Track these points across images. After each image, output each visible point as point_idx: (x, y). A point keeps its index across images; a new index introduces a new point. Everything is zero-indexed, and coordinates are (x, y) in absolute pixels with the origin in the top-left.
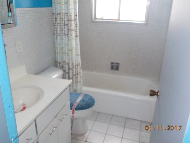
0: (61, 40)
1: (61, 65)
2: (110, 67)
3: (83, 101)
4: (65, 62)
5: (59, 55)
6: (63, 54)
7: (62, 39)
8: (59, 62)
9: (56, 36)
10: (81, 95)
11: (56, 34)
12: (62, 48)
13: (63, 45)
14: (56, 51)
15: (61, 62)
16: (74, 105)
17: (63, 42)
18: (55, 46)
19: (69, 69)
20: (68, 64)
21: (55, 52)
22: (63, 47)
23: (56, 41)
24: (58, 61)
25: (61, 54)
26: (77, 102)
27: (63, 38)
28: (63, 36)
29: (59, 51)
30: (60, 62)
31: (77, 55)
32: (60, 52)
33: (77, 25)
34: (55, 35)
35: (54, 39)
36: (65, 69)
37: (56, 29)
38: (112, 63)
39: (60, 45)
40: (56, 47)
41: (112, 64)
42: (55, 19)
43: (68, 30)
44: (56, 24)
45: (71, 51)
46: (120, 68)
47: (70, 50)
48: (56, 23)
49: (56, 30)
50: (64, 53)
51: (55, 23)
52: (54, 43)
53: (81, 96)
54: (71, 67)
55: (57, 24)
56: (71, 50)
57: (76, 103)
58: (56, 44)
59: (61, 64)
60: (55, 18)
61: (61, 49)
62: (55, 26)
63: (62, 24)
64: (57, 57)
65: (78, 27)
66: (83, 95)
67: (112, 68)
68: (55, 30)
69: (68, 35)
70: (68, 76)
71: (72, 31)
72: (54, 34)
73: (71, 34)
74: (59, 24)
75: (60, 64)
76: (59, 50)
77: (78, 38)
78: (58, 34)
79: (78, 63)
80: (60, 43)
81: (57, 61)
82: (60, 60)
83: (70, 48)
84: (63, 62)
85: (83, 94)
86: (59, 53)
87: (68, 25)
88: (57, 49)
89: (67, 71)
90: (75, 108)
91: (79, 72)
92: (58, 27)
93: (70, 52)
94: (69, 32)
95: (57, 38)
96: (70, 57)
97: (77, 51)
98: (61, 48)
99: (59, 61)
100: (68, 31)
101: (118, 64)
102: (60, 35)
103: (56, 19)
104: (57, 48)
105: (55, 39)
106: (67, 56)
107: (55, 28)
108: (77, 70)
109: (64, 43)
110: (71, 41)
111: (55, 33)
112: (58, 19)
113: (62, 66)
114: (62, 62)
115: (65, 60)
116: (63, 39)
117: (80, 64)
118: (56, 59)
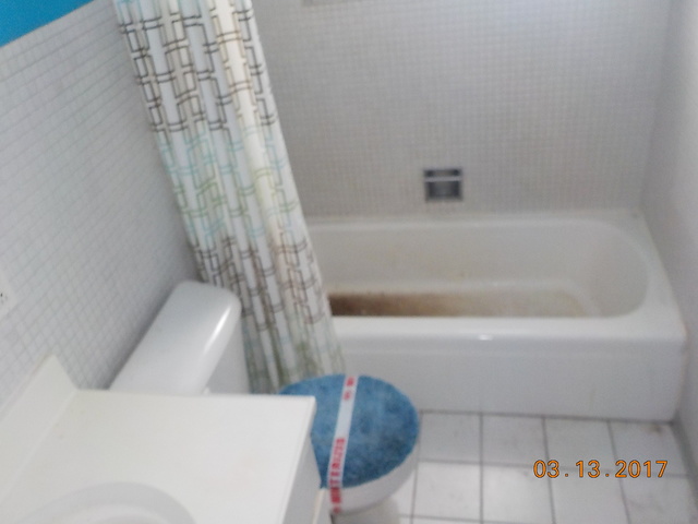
0: (193, 147)
1: (218, 260)
2: (420, 191)
3: (361, 424)
4: (234, 237)
5: (198, 221)
6: (215, 207)
7: (195, 142)
8: (209, 251)
9: (161, 134)
10: (346, 389)
11: (161, 123)
12: (205, 186)
13: (209, 166)
14: (181, 202)
15: (215, 248)
16: (331, 461)
17: (205, 152)
18: (168, 181)
19: (260, 273)
20: (252, 253)
21: (176, 209)
22: (210, 174)
23: (167, 156)
24: (198, 245)
25: (207, 214)
26: (341, 441)
27: (198, 136)
28: (199, 124)
29: (193, 204)
30: (211, 247)
31: (286, 208)
32: (202, 205)
33: (256, 66)
34: (157, 131)
35: (156, 147)
36: (239, 270)
37: (155, 99)
38: (430, 173)
39: (192, 173)
40: (176, 183)
41: (431, 180)
42: (137, 54)
43: (220, 97)
44: (147, 75)
45: (254, 192)
46: (467, 188)
47: (247, 191)
48: (150, 71)
49: (157, 106)
50: (219, 201)
51: (142, 72)
52: (162, 167)
53: (347, 396)
54: (266, 263)
55: (156, 75)
56: (254, 189)
57: (334, 444)
58: (172, 169)
59: (216, 255)
60: (135, 47)
61: (203, 192)
62: (147, 87)
63: (178, 72)
64: (190, 229)
65: (265, 77)
66: (353, 389)
67: (432, 192)
68: (152, 104)
69: (221, 123)
70: (263, 302)
71: (236, 91)
72: (153, 127)
73: (237, 110)
74: (167, 77)
75: (214, 259)
76: (192, 198)
77: (276, 126)
78: (169, 125)
79: (298, 240)
80: (191, 167)
81: (194, 243)
82: (210, 239)
83: (246, 182)
84: (223, 241)
85: (350, 383)
86: (197, 214)
87: (213, 75)
88: (183, 192)
89: (253, 284)
90: (340, 478)
91: (306, 276)
92: (166, 91)
93: (250, 200)
94: (227, 107)
95: (169, 143)
96: (256, 223)
97: (283, 191)
98: (201, 186)
99: (203, 247)
100: (222, 104)
101: (456, 172)
102: (183, 129)
103: (140, 49)
104: (181, 186)
105: (164, 148)
106: (238, 221)
107: (150, 97)
108: (300, 272)
109: (210, 156)
110: (242, 148)
111: (157, 120)
112: (156, 51)
113: (222, 261)
114: (219, 245)
115: (230, 233)
116: (202, 138)
117: (304, 241)
118: (186, 234)
